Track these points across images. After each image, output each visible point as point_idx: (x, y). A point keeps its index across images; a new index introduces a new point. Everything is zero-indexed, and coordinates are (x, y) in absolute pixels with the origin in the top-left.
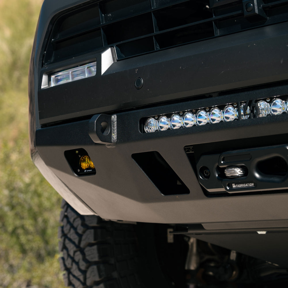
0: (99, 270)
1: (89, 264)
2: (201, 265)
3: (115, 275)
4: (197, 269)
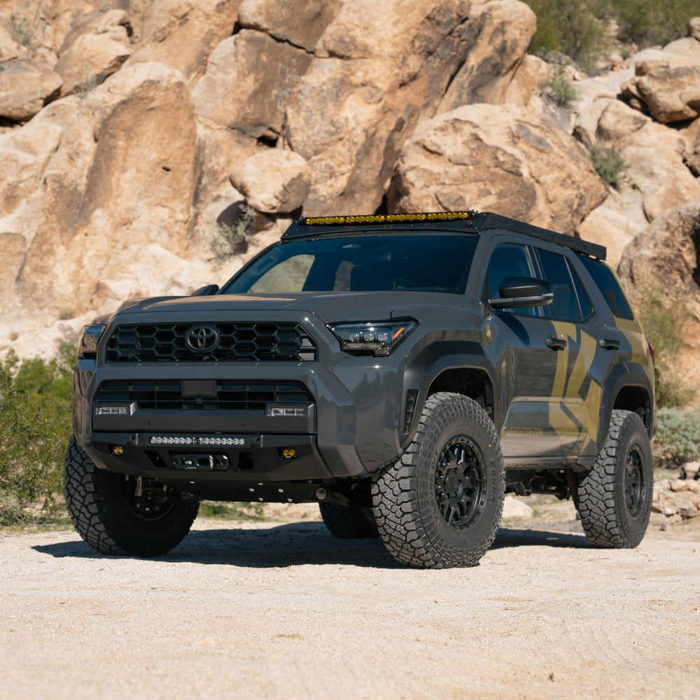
0: (94, 496)
1: (88, 493)
2: (145, 493)
3: (102, 499)
4: (142, 496)
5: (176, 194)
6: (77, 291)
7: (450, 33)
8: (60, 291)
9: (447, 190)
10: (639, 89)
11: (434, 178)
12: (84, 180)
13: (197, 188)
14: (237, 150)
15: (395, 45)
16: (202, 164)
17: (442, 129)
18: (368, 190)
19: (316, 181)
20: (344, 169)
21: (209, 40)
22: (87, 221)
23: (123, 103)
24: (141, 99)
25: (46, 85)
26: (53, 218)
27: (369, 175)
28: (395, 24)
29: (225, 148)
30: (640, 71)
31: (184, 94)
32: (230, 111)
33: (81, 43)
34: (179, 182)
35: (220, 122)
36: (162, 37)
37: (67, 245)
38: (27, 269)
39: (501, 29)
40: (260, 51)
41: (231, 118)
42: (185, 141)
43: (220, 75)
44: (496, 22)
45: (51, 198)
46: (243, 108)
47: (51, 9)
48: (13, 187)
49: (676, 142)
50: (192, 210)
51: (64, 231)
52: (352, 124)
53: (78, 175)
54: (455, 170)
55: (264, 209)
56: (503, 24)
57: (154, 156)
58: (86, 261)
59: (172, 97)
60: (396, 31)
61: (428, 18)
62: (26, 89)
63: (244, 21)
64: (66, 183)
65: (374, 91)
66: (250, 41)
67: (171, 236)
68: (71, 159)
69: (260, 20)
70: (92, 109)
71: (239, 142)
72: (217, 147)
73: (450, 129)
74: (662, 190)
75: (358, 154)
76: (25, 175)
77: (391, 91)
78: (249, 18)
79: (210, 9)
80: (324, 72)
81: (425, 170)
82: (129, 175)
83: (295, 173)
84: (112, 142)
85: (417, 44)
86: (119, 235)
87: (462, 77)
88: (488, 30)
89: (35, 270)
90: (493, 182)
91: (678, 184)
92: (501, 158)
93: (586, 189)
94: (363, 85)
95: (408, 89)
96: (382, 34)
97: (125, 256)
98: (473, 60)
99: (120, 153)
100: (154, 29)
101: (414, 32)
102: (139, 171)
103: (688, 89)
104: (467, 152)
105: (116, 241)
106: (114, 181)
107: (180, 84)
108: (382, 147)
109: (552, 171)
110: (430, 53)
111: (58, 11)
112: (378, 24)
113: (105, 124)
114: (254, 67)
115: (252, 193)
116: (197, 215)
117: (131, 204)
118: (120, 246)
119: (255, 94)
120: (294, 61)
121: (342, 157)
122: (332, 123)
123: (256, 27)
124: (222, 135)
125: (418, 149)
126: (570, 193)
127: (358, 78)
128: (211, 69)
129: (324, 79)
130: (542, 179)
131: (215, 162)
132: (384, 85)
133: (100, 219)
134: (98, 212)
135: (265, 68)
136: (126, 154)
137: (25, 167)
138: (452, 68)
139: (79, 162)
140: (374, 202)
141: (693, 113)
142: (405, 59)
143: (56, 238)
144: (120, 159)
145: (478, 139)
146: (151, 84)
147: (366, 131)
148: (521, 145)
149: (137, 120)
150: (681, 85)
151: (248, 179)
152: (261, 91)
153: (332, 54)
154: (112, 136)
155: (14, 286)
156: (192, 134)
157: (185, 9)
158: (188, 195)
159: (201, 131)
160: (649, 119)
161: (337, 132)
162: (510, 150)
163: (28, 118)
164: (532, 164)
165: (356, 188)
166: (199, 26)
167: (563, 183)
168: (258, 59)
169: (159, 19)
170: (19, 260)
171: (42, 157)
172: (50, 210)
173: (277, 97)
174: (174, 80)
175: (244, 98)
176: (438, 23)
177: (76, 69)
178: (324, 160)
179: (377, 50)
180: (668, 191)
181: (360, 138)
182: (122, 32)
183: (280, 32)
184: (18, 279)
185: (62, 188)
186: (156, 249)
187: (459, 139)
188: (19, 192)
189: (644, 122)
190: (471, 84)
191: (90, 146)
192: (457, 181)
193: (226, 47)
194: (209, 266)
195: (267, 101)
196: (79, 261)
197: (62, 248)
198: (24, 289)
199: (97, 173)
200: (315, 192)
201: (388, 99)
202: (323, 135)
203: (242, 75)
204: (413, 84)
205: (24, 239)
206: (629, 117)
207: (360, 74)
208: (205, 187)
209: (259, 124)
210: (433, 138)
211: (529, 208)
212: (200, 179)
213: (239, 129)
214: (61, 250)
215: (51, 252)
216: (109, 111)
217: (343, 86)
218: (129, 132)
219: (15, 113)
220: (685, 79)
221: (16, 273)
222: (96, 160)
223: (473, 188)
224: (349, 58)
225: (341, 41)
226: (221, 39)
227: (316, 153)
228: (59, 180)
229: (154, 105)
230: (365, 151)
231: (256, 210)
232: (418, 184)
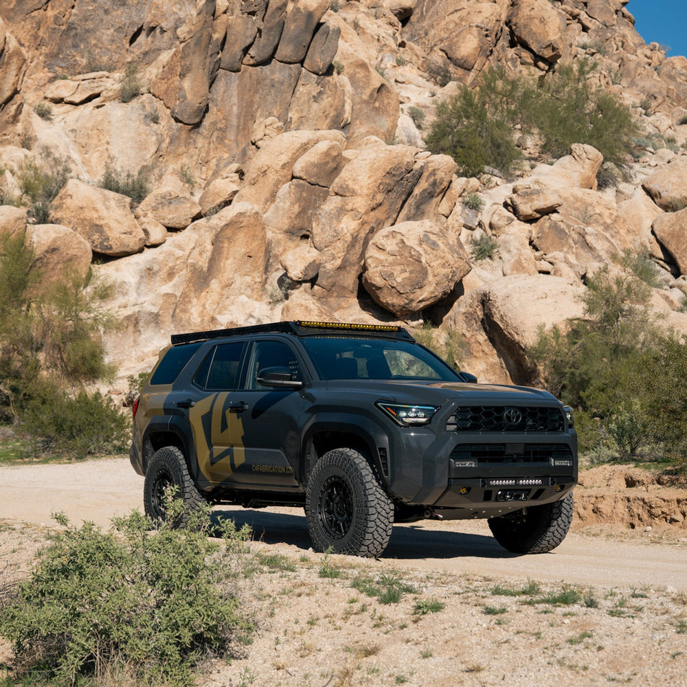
5: (255, 268)
6: (202, 321)
7: (402, 179)
8: (194, 321)
9: (386, 269)
10: (512, 202)
11: (380, 262)
12: (207, 265)
13: (267, 264)
14: (290, 244)
15: (369, 189)
16: (270, 252)
17: (387, 236)
18: (354, 265)
19: (326, 262)
20: (340, 255)
21: (277, 184)
22: (208, 285)
23: (226, 225)
24: (236, 222)
25: (193, 211)
26: (191, 285)
27: (354, 257)
28: (369, 178)
29: (282, 242)
30: (515, 191)
31: (259, 218)
32: (285, 223)
33: (214, 185)
34: (257, 263)
35: (280, 229)
36: (254, 183)
37: (198, 298)
38: (177, 311)
39: (434, 173)
40: (303, 191)
41: (286, 227)
42: (260, 242)
43: (281, 204)
44: (430, 169)
45: (189, 275)
46: (292, 222)
47: (205, 158)
48: (172, 268)
49: (527, 232)
50: (264, 276)
51: (196, 291)
52: (345, 231)
53: (203, 263)
54: (391, 258)
55: (295, 279)
56: (434, 170)
57: (243, 250)
58: (207, 306)
59: (252, 220)
60: (370, 181)
61: (388, 173)
62: (183, 213)
63: (295, 175)
64: (197, 267)
65: (357, 213)
66: (297, 186)
67: (253, 290)
68: (201, 254)
69: (302, 174)
70: (211, 228)
71: (290, 239)
72: (278, 242)
73: (391, 236)
74: (513, 260)
75: (348, 246)
76: (178, 262)
77: (366, 213)
78: (297, 174)
79: (278, 168)
80: (332, 203)
81: (376, 258)
82: (229, 261)
83: (311, 260)
84: (221, 245)
85: (381, 187)
86: (224, 292)
87: (411, 200)
88: (426, 174)
89: (181, 311)
90: (408, 265)
91: (521, 257)
92: (413, 253)
93: (457, 268)
94: (352, 210)
95: (377, 211)
96: (362, 184)
97: (228, 302)
98: (417, 191)
99: (225, 250)
100: (250, 178)
101: (379, 181)
102: (235, 259)
103: (536, 202)
104: (397, 249)
105: (223, 295)
106: (222, 264)
107: (257, 213)
108: (362, 242)
109: (437, 260)
110: (389, 191)
111: (209, 158)
112: (360, 178)
113: (217, 236)
114: (299, 200)
115: (290, 271)
116: (266, 279)
117: (231, 276)
118: (225, 297)
119: (300, 213)
120: (321, 195)
121: (339, 249)
122: (335, 231)
123: (300, 178)
124: (281, 236)
125: (374, 246)
126: (447, 270)
127: (349, 207)
128: (278, 200)
129: (332, 207)
130: (431, 265)
131: (277, 250)
132: (362, 210)
133: (215, 284)
134: (213, 281)
135: (305, 199)
136: (228, 250)
137: (178, 258)
138: (404, 197)
139: (204, 256)
140: (357, 271)
141: (538, 215)
142: (374, 196)
143: (192, 295)
144: (225, 253)
145: (403, 242)
146: (241, 214)
147: (352, 235)
148: (424, 246)
149: (234, 234)
150: (532, 200)
151: (288, 263)
152: (303, 211)
153: (337, 194)
154: (221, 242)
155: (170, 320)
156: (264, 237)
157: (265, 168)
158: (262, 269)
159: (269, 235)
160: (516, 218)
161: (337, 236)
162: (418, 249)
163: (184, 228)
164: (427, 256)
165: (347, 264)
166: (272, 177)
167: (443, 266)
168: (301, 195)
169: (253, 173)
170: (173, 306)
171: (187, 252)
172: (189, 281)
173: (311, 214)
174: (254, 211)
175: (293, 216)
176: (394, 175)
177: (211, 199)
178: (329, 251)
179: (359, 192)
180: (516, 261)
181: (349, 238)
182: (236, 177)
183: (313, 180)
184: (173, 316)
185: (195, 269)
186: (244, 298)
187: (395, 242)
188: (175, 271)
189: (513, 220)
190: (416, 203)
191: (209, 247)
192: (391, 264)
193: (285, 188)
194: (269, 307)
195: (306, 217)
196: (204, 306)
197: (195, 299)
198: (176, 321)
199: (213, 261)
200: (324, 267)
201: (365, 217)
202: (330, 237)
203: (293, 204)
204: (380, 208)
205: (176, 296)
206: (505, 217)
207: (350, 204)
208: (271, 264)
209: (301, 229)
210: (382, 241)
211: (424, 280)
212: (268, 260)
213: (290, 232)
214: (195, 301)
215: (190, 302)
216: (219, 230)
217: (341, 211)
218: (230, 240)
219: (177, 226)
220: (535, 197)
221: (172, 313)
222: (213, 255)
223: (399, 268)
224: (345, 196)
225: (341, 187)
226: (284, 183)
227: (326, 247)
228: (193, 265)
229: (243, 225)
230: (352, 245)
231: (291, 279)
232: (373, 266)
